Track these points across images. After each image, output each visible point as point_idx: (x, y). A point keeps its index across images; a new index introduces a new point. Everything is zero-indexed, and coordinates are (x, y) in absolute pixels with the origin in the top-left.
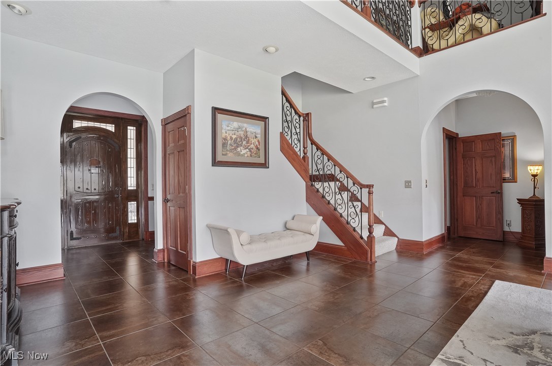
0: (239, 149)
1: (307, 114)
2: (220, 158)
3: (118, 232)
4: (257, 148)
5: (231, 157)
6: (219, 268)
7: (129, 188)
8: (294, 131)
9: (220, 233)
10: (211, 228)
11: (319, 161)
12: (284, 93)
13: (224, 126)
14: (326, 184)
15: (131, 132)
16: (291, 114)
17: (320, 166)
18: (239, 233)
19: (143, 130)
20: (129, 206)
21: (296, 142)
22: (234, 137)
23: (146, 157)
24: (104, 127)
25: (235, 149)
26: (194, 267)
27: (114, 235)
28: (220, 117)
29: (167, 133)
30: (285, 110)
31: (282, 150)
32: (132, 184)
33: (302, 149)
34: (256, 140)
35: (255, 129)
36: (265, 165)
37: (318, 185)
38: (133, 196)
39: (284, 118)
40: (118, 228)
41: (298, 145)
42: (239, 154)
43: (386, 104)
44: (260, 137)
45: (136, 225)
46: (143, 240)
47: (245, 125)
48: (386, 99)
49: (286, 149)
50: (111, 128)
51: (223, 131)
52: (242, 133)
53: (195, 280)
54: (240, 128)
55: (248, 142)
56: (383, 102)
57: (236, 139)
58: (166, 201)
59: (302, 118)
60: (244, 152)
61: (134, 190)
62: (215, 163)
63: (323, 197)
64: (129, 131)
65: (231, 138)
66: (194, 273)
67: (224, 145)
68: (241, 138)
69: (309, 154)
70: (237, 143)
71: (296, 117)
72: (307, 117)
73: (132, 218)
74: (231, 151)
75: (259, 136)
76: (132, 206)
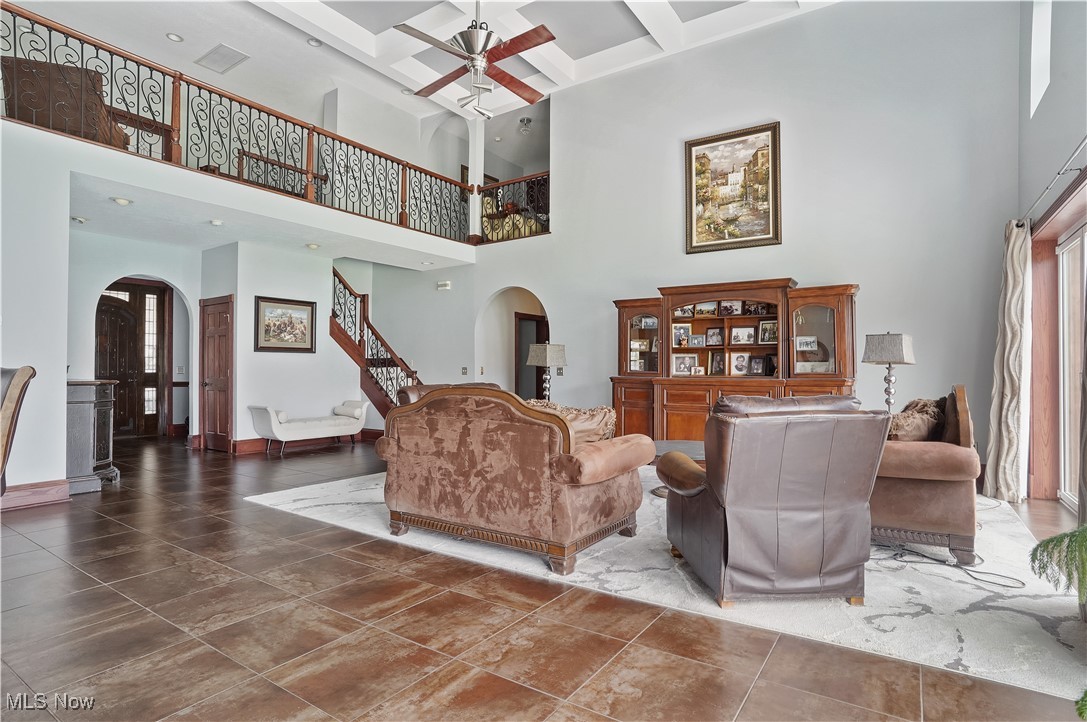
0: (283, 335)
1: (364, 296)
2: (262, 343)
3: (131, 425)
4: (303, 333)
5: (274, 343)
6: (259, 448)
7: (146, 371)
8: (347, 313)
9: (260, 413)
10: (251, 409)
11: (374, 346)
12: (336, 274)
13: (267, 314)
14: (379, 370)
15: (151, 301)
16: (345, 296)
17: (375, 351)
18: (277, 413)
19: (167, 298)
20: (146, 393)
21: (350, 325)
22: (278, 323)
23: (171, 333)
24: (116, 296)
25: (279, 335)
26: (235, 446)
27: (126, 428)
28: (263, 304)
29: (206, 316)
30: (338, 292)
31: (332, 334)
32: (150, 366)
33: (358, 331)
34: (301, 325)
35: (301, 315)
36: (311, 350)
37: (373, 370)
38: (151, 380)
39: (336, 301)
40: (131, 419)
41: (353, 328)
42: (283, 340)
43: (448, 288)
44: (307, 322)
45: (154, 417)
46: (164, 435)
47: (290, 311)
48: (448, 282)
49: (338, 333)
50: (124, 296)
51: (267, 318)
52: (286, 320)
53: (234, 457)
54: (284, 314)
55: (292, 328)
56: (445, 285)
57: (280, 325)
58: (203, 385)
59: (358, 299)
60: (288, 337)
61: (152, 374)
62: (258, 348)
63: (377, 382)
64: (147, 300)
65: (275, 325)
66: (235, 451)
67: (267, 331)
68: (285, 324)
69: (365, 338)
70: (281, 329)
71: (352, 298)
72: (364, 298)
73: (150, 408)
74: (274, 337)
75: (305, 321)
76: (150, 393)
